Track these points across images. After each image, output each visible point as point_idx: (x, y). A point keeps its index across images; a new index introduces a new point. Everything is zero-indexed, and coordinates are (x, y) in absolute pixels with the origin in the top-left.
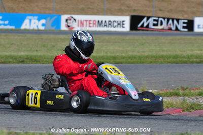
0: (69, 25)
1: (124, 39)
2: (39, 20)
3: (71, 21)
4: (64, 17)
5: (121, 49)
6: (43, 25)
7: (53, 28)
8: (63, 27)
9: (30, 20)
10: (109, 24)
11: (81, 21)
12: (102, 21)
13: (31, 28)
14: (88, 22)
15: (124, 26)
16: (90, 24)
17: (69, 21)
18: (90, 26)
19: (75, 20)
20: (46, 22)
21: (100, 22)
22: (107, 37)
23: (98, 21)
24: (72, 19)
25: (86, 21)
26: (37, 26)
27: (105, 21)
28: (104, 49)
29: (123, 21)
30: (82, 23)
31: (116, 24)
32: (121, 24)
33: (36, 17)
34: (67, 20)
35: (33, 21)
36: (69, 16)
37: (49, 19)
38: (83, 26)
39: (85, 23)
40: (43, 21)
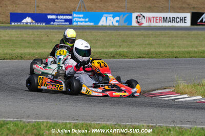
0: (139, 21)
1: (189, 35)
2: (114, 17)
3: (141, 18)
4: (135, 15)
5: (189, 43)
6: (117, 21)
7: (126, 24)
8: (134, 24)
9: (106, 18)
10: (173, 20)
11: (149, 18)
12: (167, 18)
13: (108, 24)
14: (155, 19)
15: (186, 21)
16: (156, 20)
17: (139, 18)
18: (156, 22)
19: (144, 17)
20: (120, 19)
21: (165, 18)
22: (174, 33)
23: (164, 18)
24: (142, 16)
25: (153, 17)
26: (112, 23)
27: (170, 18)
28: (174, 43)
29: (185, 17)
30: (150, 20)
31: (178, 20)
32: (183, 20)
33: (111, 15)
34: (137, 17)
35: (109, 18)
36: (139, 14)
37: (122, 16)
38: (151, 22)
39: (152, 19)
40: (117, 18)
